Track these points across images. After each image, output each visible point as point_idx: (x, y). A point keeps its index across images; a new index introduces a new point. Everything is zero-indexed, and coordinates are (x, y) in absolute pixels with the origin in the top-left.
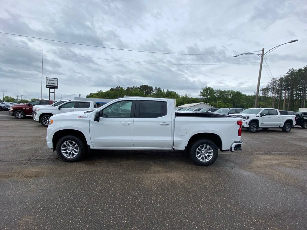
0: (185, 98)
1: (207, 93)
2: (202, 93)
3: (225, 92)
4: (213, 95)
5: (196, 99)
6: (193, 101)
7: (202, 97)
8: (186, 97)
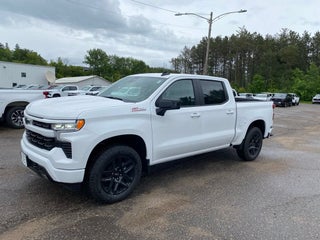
0: (58, 65)
1: (96, 58)
2: (88, 58)
4: (106, 64)
7: (88, 66)
8: (60, 63)
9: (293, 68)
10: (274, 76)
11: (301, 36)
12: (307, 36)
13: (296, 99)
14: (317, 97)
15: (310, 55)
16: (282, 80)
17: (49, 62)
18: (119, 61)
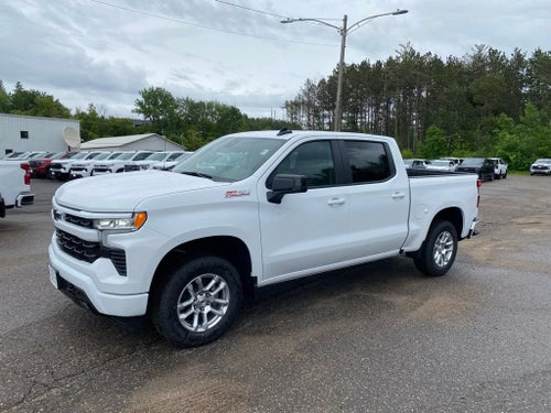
0: (88, 117)
1: (155, 104)
2: (140, 104)
3: (201, 104)
4: (171, 113)
5: (126, 122)
6: (115, 127)
7: (141, 117)
8: (93, 114)
9: (496, 113)
10: (463, 128)
11: (510, 57)
12: (519, 57)
13: (501, 168)
14: (540, 163)
15: (525, 90)
16: (477, 134)
17: (73, 113)
18: (196, 108)
